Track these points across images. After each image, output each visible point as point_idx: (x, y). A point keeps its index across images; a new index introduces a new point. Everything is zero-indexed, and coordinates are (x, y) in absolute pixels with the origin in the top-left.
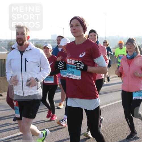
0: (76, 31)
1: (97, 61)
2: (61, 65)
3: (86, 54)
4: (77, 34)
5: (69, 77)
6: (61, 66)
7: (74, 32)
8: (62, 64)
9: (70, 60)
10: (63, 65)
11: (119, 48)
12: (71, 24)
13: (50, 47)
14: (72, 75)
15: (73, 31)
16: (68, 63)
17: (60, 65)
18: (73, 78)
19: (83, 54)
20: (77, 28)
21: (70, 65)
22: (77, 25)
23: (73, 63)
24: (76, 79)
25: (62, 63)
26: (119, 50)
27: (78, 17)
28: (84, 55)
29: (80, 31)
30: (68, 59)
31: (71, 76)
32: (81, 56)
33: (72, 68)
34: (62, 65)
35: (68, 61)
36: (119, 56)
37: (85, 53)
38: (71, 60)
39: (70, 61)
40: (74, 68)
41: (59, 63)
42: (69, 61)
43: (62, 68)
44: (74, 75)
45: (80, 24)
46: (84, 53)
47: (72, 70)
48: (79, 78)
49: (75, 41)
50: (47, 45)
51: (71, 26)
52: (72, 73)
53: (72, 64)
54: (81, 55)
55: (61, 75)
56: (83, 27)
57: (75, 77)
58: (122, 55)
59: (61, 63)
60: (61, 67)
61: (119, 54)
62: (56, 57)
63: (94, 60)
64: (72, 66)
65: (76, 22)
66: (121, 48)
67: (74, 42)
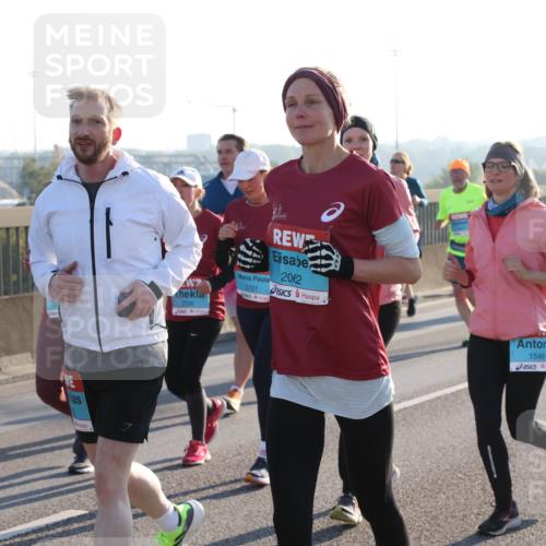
0: (307, 122)
1: (384, 236)
2: (250, 253)
3: (345, 209)
4: (312, 135)
5: (283, 297)
6: (251, 257)
7: (298, 127)
8: (254, 251)
9: (286, 232)
10: (258, 253)
11: (452, 188)
12: (288, 95)
13: (193, 179)
14: (294, 290)
15: (297, 123)
16: (276, 246)
17: (246, 255)
18: (299, 300)
19: (333, 212)
20: (310, 112)
21: (284, 253)
22: (310, 102)
23: (295, 245)
24: (309, 302)
25: (254, 248)
26: (453, 194)
27: (315, 69)
28: (339, 212)
29: (321, 123)
30: (276, 231)
31: (289, 292)
32: (325, 218)
33: (292, 262)
34: (255, 255)
35: (276, 239)
36: (453, 217)
37: (343, 206)
38: (289, 233)
39: (285, 238)
40: (303, 263)
41: (242, 248)
42: (280, 236)
43: (252, 264)
44: (301, 291)
45: (321, 98)
46: (339, 207)
47: (294, 270)
48: (321, 298)
49: (302, 157)
50: (182, 172)
51: (289, 103)
52: (295, 280)
53: (292, 248)
54: (329, 214)
55: (239, 292)
56: (332, 107)
57: (307, 297)
58: (461, 216)
59: (249, 248)
60: (249, 260)
61: (452, 211)
62: (222, 219)
63: (375, 233)
64: (294, 254)
65: (306, 88)
66: (459, 189)
67: (299, 162)
